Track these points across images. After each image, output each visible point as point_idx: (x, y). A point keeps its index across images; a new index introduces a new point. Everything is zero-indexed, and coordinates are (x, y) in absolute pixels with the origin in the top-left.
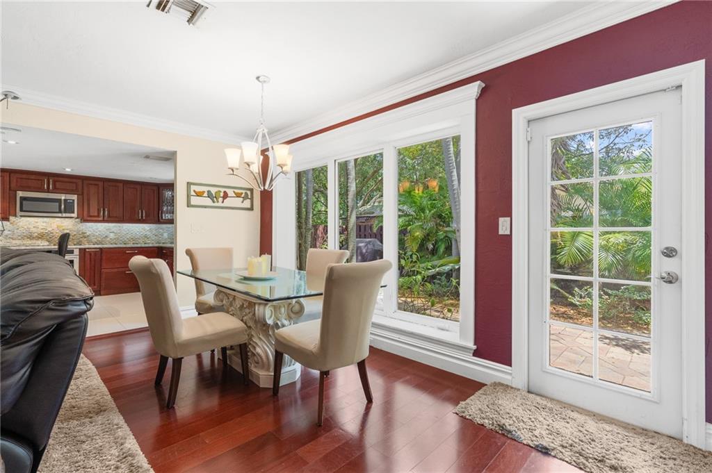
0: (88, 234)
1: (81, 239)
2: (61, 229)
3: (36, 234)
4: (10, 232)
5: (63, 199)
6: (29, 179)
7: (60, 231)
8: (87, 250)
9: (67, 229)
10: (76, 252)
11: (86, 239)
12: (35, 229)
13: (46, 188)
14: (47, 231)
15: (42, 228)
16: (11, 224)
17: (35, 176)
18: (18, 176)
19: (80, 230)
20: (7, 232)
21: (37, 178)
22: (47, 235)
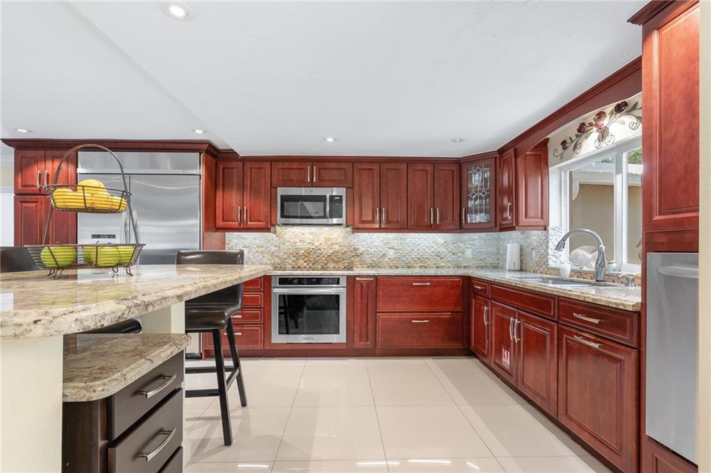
0: (361, 251)
1: (352, 260)
2: (330, 243)
3: (302, 251)
4: (276, 248)
5: (328, 196)
6: (291, 169)
7: (329, 246)
8: (357, 279)
9: (337, 244)
10: (343, 282)
11: (358, 259)
12: (301, 244)
13: (309, 181)
14: (314, 247)
15: (310, 241)
16: (277, 236)
17: (297, 163)
18: (281, 165)
19: (351, 244)
20: (273, 249)
21: (299, 167)
22: (315, 253)
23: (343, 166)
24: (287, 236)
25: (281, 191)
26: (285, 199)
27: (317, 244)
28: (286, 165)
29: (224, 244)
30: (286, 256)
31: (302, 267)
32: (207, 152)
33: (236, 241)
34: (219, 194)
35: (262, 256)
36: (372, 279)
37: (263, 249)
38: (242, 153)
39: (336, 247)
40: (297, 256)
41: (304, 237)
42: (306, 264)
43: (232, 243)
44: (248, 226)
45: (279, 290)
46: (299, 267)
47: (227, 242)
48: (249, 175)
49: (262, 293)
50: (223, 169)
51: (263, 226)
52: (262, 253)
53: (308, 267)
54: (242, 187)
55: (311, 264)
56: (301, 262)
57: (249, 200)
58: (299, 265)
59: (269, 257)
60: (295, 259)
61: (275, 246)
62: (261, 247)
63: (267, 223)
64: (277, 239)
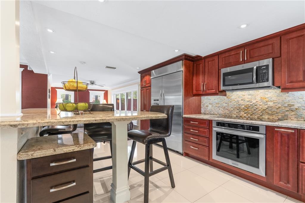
0: (296, 106)
1: (287, 113)
2: (265, 100)
3: (243, 106)
4: (226, 105)
5: (255, 67)
6: (230, 56)
7: (264, 103)
8: (276, 129)
9: (271, 101)
10: (262, 130)
11: (293, 113)
12: (242, 101)
13: (241, 60)
14: (252, 103)
15: (248, 100)
16: (227, 97)
17: (234, 51)
18: (223, 55)
19: (285, 102)
20: (225, 105)
21: (236, 53)
22: (252, 108)
23: (270, 42)
24: (233, 97)
25: (224, 71)
26: (226, 75)
27: (254, 102)
28: (227, 54)
29: (201, 102)
30: (232, 109)
31: (243, 116)
32: (186, 59)
33: (206, 101)
34: (195, 78)
35: (218, 109)
36: (293, 131)
37: (219, 105)
38: (203, 55)
39: (271, 104)
40: (239, 109)
41: (244, 97)
42: (245, 115)
43: (204, 102)
44: (207, 93)
45: (216, 129)
46: (241, 117)
47: (202, 101)
48: (207, 66)
49: (208, 129)
50: (196, 65)
51: (214, 92)
52: (219, 107)
53: (247, 116)
54: (204, 73)
55: (249, 115)
56: (242, 113)
57: (207, 79)
58: (241, 115)
59: (223, 109)
60: (238, 111)
61: (226, 103)
62: (218, 104)
63: (216, 91)
64: (227, 99)
